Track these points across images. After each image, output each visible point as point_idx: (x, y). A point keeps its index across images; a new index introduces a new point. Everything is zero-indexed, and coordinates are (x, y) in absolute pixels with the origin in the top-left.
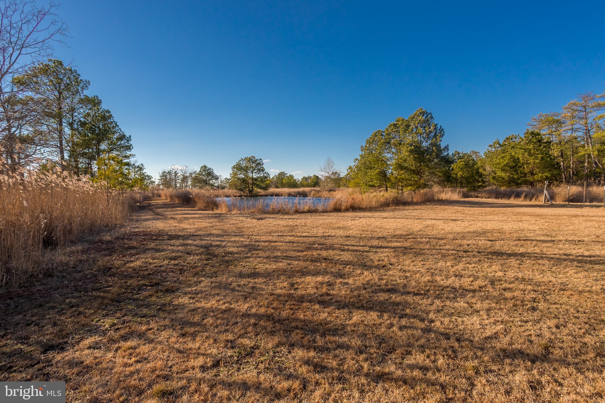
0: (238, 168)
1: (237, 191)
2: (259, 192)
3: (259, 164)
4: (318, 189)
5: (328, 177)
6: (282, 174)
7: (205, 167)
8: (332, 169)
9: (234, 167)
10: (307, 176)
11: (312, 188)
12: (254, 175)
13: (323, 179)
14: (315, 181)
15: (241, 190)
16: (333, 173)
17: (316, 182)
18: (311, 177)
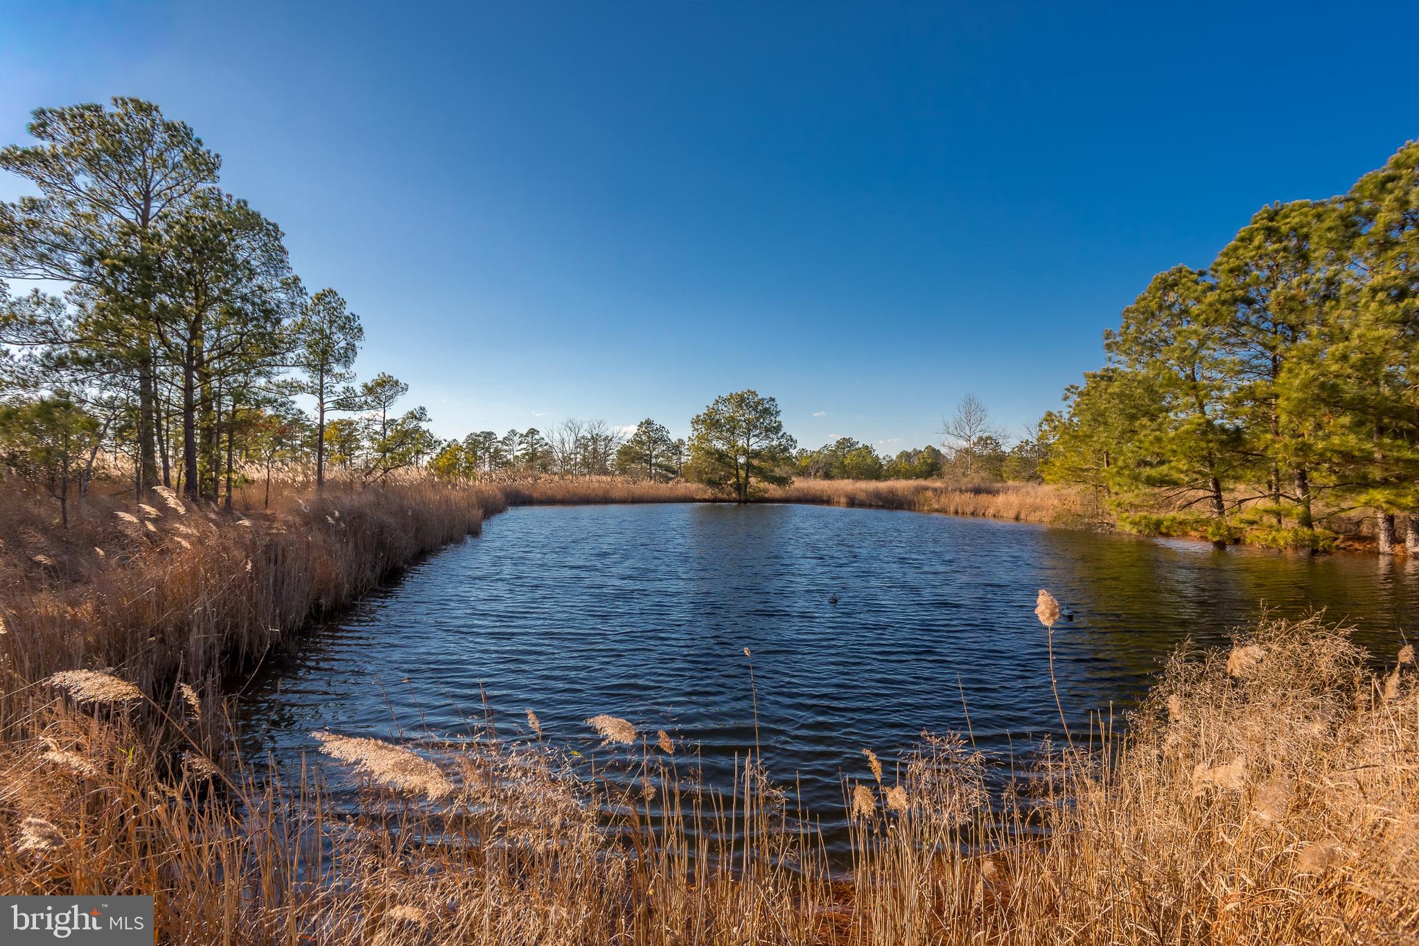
0: (711, 422)
1: (701, 486)
2: (766, 491)
3: (766, 411)
4: (938, 484)
5: (967, 451)
6: (845, 444)
7: (649, 423)
8: (979, 428)
9: (696, 421)
10: (910, 450)
11: (922, 482)
12: (752, 441)
13: (951, 456)
14: (929, 461)
15: (711, 483)
16: (981, 439)
17: (932, 465)
18: (920, 452)
